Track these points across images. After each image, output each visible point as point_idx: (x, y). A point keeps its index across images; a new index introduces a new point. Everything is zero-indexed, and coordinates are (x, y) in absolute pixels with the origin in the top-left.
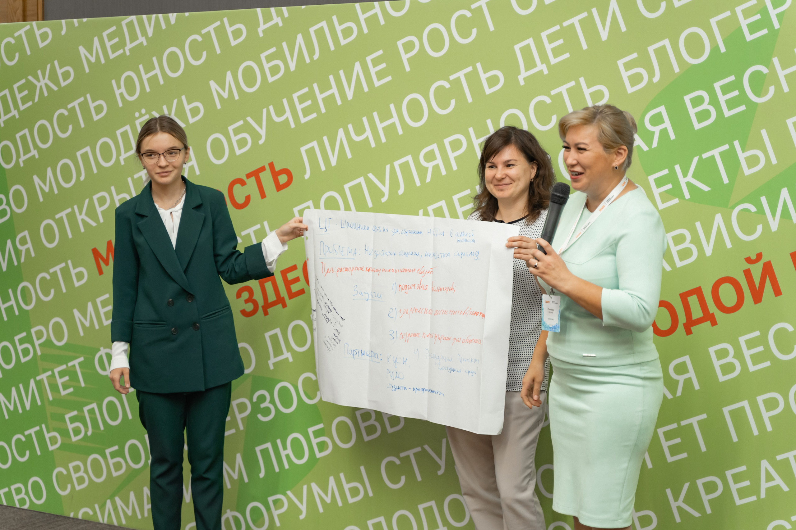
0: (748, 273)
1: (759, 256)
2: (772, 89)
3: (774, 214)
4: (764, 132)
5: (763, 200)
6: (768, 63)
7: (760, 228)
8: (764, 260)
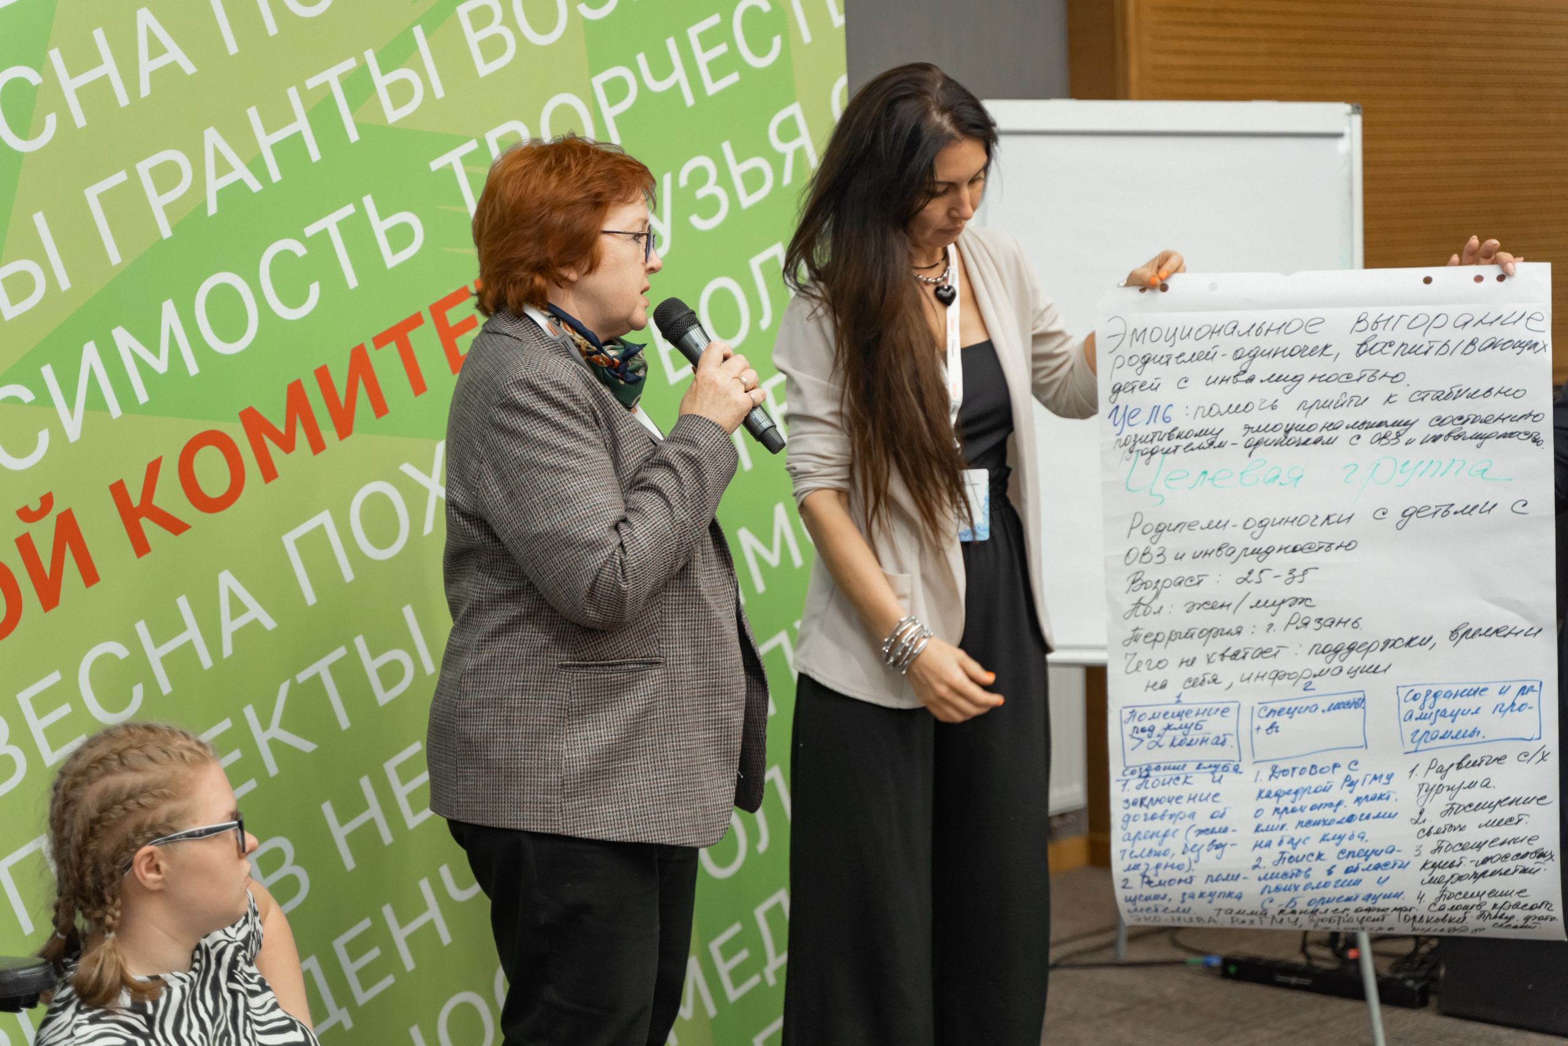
0: (25, 544)
1: (47, 501)
2: (51, 120)
3: (71, 404)
4: (39, 219)
5: (47, 372)
6: (40, 64)
7: (44, 437)
8: (57, 509)
